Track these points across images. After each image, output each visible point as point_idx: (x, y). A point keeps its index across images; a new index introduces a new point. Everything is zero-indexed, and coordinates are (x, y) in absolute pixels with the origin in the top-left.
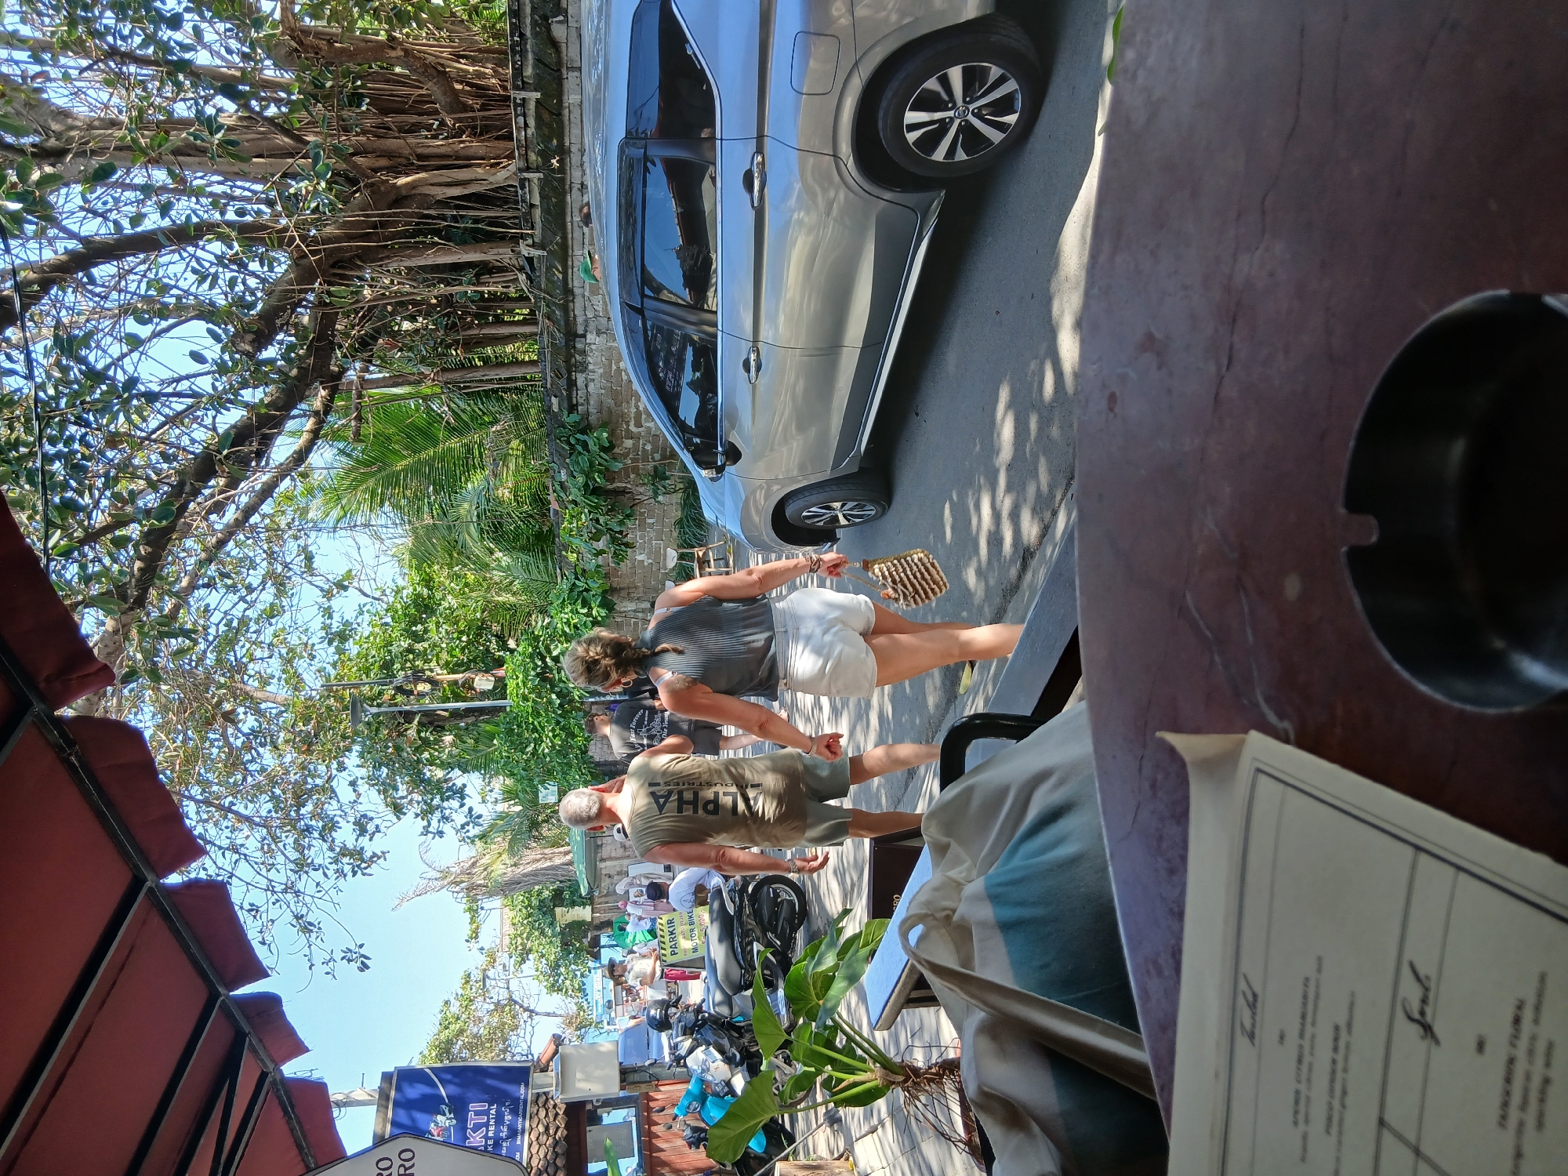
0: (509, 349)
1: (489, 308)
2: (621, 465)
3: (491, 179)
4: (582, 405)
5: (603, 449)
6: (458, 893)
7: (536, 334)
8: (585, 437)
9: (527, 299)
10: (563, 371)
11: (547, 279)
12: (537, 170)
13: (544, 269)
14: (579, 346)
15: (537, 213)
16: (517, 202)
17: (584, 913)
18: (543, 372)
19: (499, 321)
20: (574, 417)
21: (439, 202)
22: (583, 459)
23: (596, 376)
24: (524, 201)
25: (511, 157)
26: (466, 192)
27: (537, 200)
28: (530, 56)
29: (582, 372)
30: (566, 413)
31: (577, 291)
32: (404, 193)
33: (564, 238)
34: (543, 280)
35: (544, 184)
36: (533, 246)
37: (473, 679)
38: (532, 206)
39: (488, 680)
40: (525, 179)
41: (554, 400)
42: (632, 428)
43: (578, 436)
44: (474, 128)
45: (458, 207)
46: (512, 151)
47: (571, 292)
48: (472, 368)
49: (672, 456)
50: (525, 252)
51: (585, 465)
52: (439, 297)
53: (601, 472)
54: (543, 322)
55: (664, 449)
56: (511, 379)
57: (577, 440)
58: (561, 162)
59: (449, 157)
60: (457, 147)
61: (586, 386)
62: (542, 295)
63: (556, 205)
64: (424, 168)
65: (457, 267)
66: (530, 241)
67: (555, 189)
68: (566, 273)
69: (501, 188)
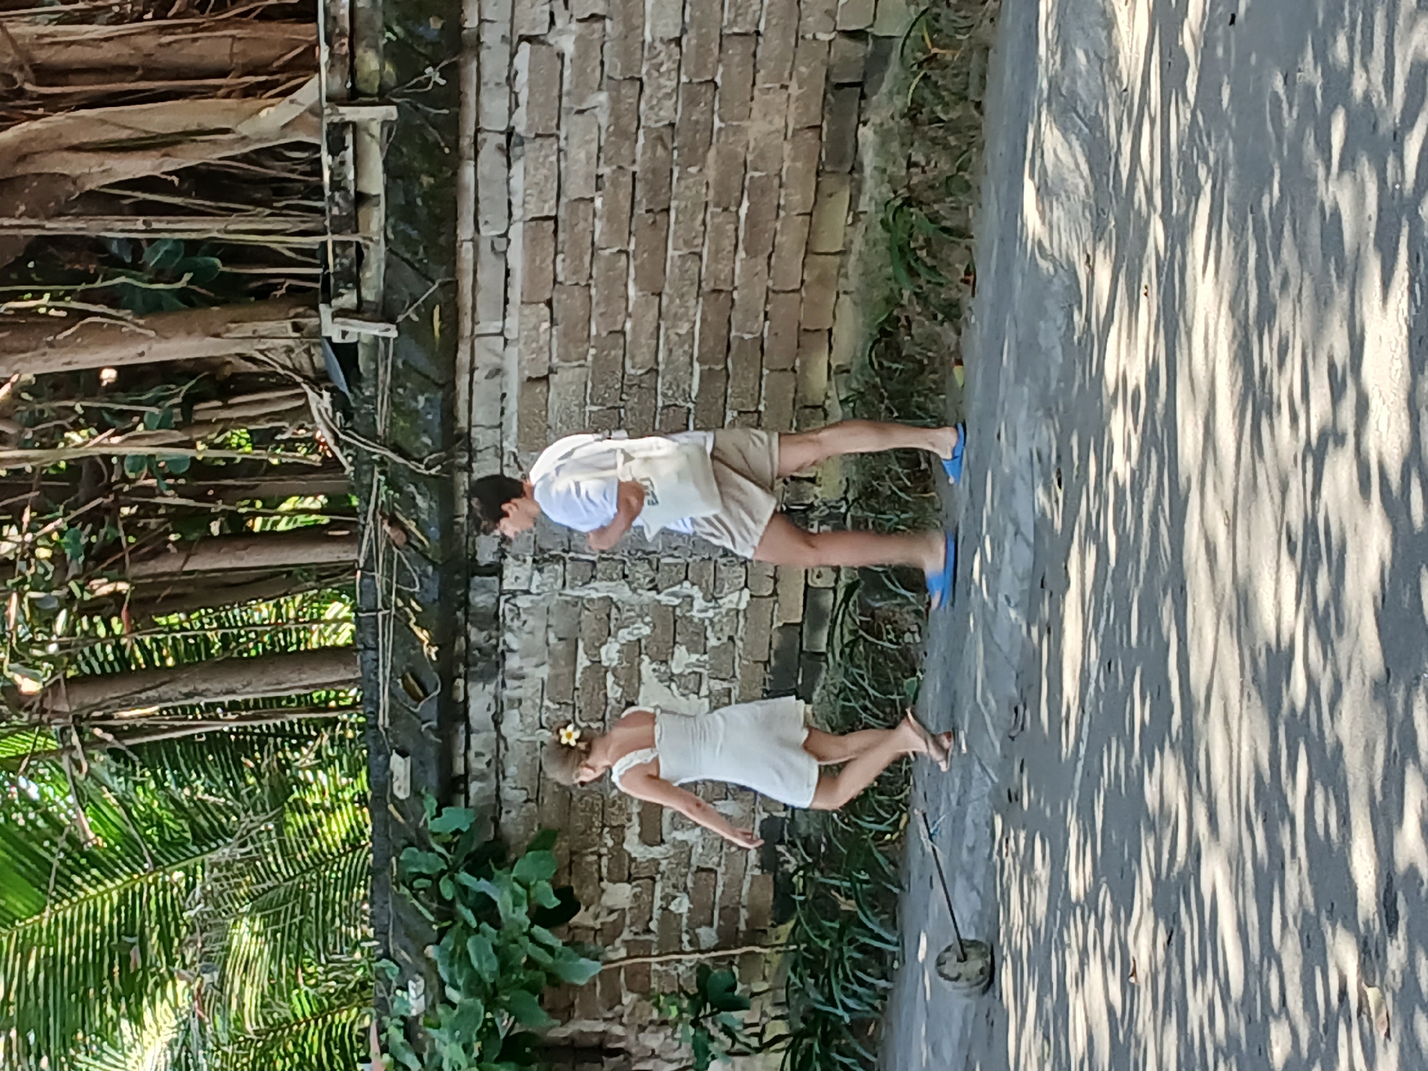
0: (263, 611)
1: (221, 493)
2: (596, 968)
3: (244, 129)
4: (482, 777)
5: (540, 916)
7: (351, 568)
8: (482, 885)
9: (332, 465)
10: (432, 678)
11: (395, 406)
12: (382, 97)
13: (386, 378)
14: (480, 600)
15: (375, 220)
16: (317, 192)
18: (367, 684)
19: (238, 533)
20: (456, 818)
21: (90, 196)
22: (477, 945)
23: (527, 690)
24: (336, 185)
25: (306, 65)
26: (172, 164)
27: (375, 182)
29: (486, 677)
30: (431, 802)
31: (482, 438)
33: (452, 287)
34: (383, 410)
35: (396, 138)
36: (359, 311)
38: (361, 198)
40: (345, 125)
41: (399, 765)
42: (633, 845)
43: (464, 877)
45: (141, 209)
46: (312, 48)
47: (465, 441)
48: (153, 672)
49: (755, 935)
50: (333, 330)
51: (487, 967)
52: (75, 467)
53: (532, 988)
54: (376, 530)
55: (730, 913)
56: (271, 705)
57: (464, 890)
58: (452, 73)
59: (125, 70)
60: (149, 43)
61: (497, 720)
62: (380, 452)
63: (428, 196)
64: (53, 104)
65: (132, 377)
66: (348, 299)
67: (430, 150)
68: (451, 386)
69: (274, 153)
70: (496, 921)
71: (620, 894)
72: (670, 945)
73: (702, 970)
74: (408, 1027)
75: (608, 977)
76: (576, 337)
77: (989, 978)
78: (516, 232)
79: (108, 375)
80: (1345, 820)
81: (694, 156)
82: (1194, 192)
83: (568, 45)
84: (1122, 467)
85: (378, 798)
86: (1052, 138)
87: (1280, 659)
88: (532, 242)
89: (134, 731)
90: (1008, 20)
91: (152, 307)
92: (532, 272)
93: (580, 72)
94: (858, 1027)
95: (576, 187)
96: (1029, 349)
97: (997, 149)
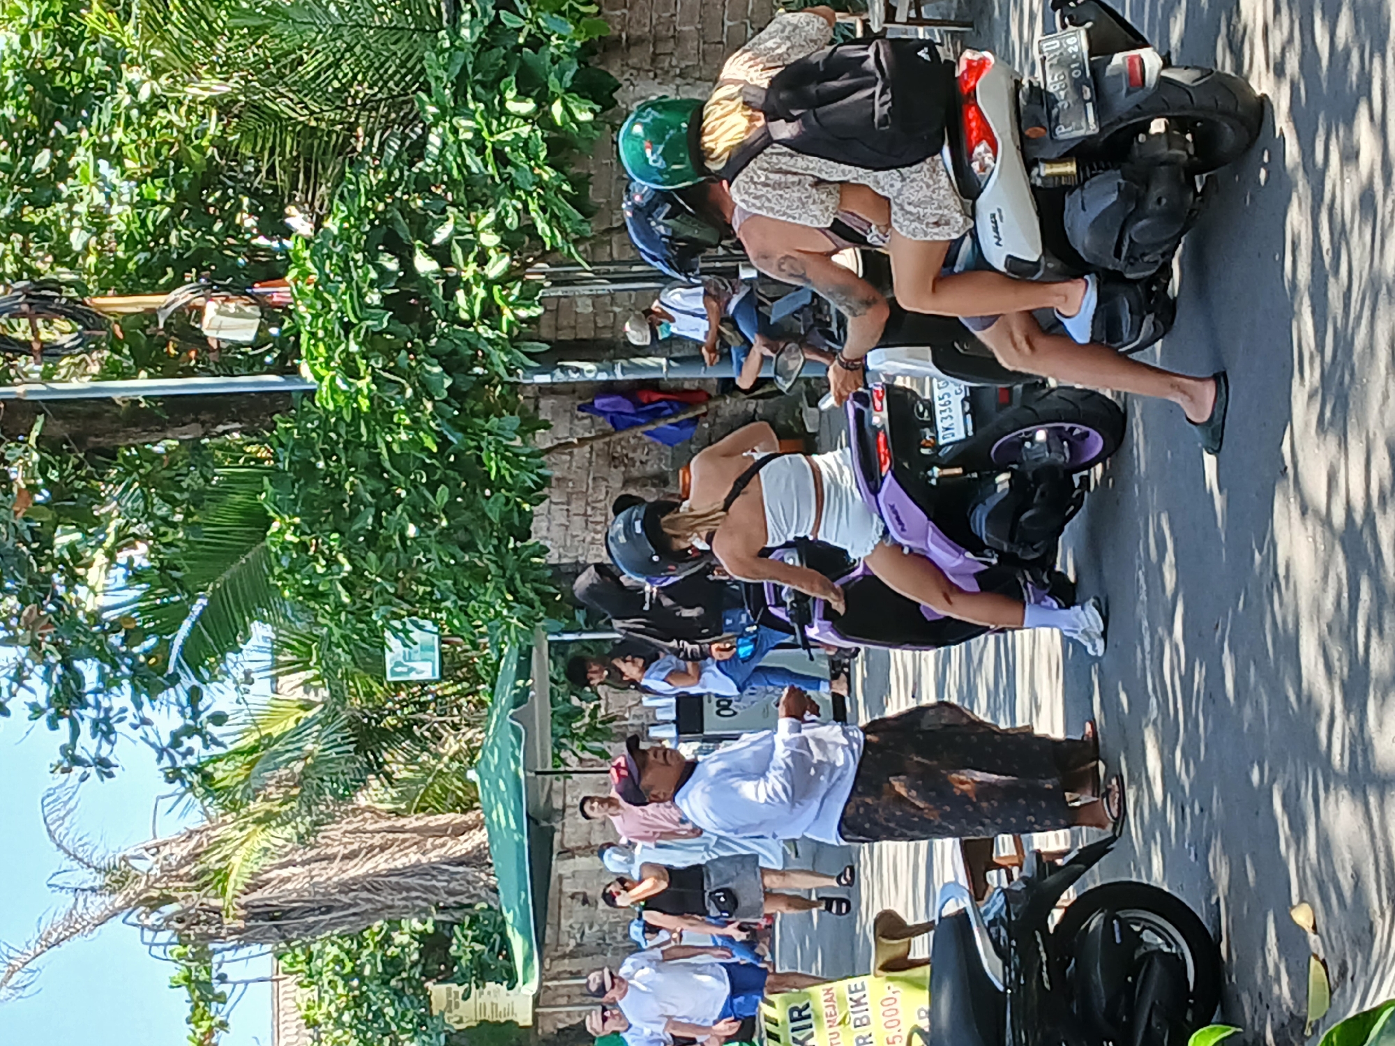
6: (156, 929)
17: (513, 1002)
37: (200, 311)
39: (240, 314)
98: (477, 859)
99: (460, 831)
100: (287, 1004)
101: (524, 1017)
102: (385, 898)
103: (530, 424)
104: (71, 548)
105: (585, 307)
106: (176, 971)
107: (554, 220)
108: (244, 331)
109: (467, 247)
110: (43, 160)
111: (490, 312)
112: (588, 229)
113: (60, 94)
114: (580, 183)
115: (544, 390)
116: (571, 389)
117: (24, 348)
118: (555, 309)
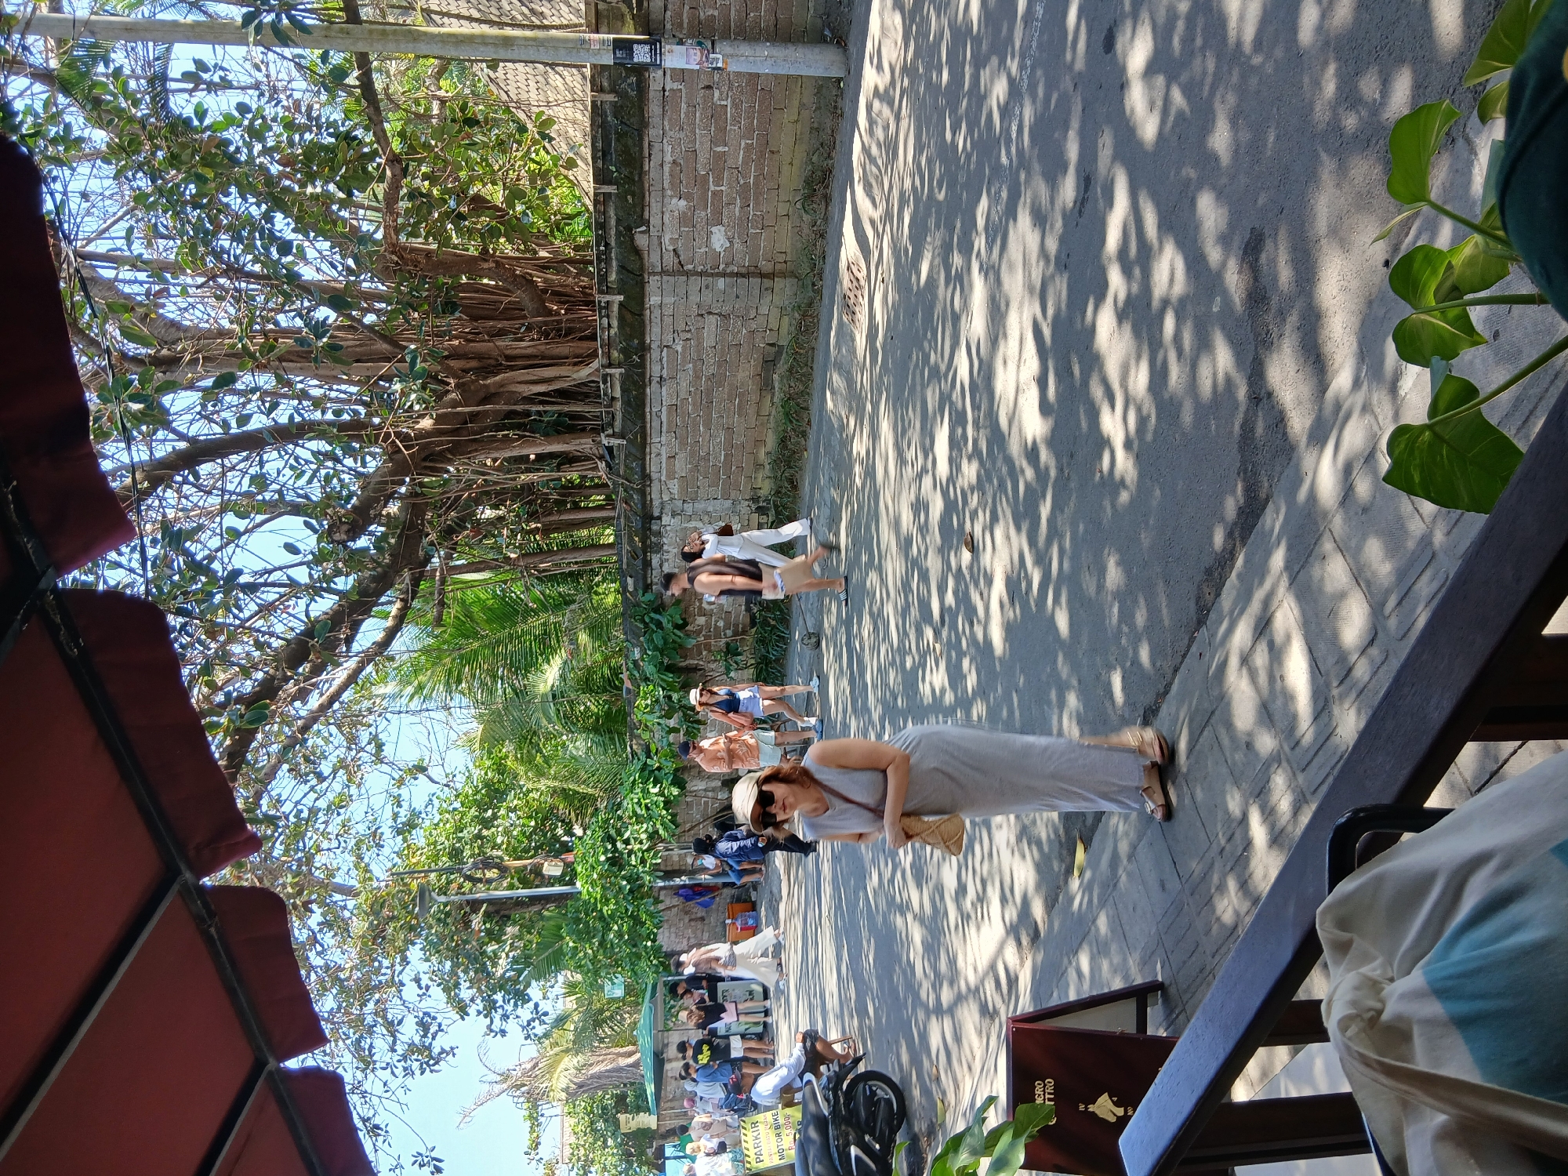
0: (585, 532)
1: (570, 494)
2: (694, 642)
3: (575, 376)
6: (519, 1097)
7: (613, 518)
8: (657, 617)
9: (606, 485)
10: (640, 553)
11: (626, 466)
12: (619, 366)
13: (623, 457)
14: (654, 528)
15: (618, 405)
16: (598, 397)
17: (649, 1121)
18: (619, 554)
19: (576, 507)
20: (649, 597)
21: (524, 398)
22: (657, 636)
23: (670, 556)
24: (605, 395)
25: (594, 355)
26: (551, 388)
27: (618, 394)
28: (614, 263)
29: (657, 552)
30: (640, 592)
31: (654, 476)
32: (493, 390)
33: (644, 428)
34: (622, 468)
35: (625, 379)
36: (613, 435)
37: (542, 865)
38: (613, 399)
39: (556, 865)
40: (607, 375)
41: (630, 581)
43: (652, 615)
44: (560, 330)
45: (543, 403)
46: (596, 350)
47: (649, 477)
48: (550, 552)
49: (744, 632)
50: (605, 442)
51: (660, 643)
52: (523, 486)
53: (674, 649)
54: (621, 506)
55: (736, 625)
56: (588, 562)
57: (652, 619)
58: (642, 358)
59: (535, 357)
60: (543, 348)
61: (661, 566)
62: (621, 481)
63: (635, 397)
64: (512, 368)
65: (540, 457)
66: (610, 431)
67: (635, 383)
68: (644, 459)
69: (583, 384)
70: (662, 628)
71: (701, 620)
72: (717, 636)
73: (728, 644)
74: (635, 662)
75: (698, 646)
76: (683, 444)
77: (818, 644)
78: (664, 409)
79: (532, 457)
80: (929, 591)
81: (720, 384)
82: (881, 394)
83: (679, 348)
84: (858, 481)
85: (623, 590)
86: (836, 377)
87: (908, 541)
88: (669, 413)
89: (545, 571)
90: (821, 339)
91: (546, 435)
92: (669, 422)
93: (684, 357)
94: (777, 660)
95: (683, 395)
96: (828, 446)
97: (818, 381)
98: (636, 1065)
99: (630, 1054)
100: (566, 1125)
101: (654, 1127)
102: (603, 1081)
103: (657, 901)
104: (494, 952)
105: (676, 858)
106: (527, 1113)
107: (666, 829)
108: (557, 871)
109: (635, 839)
110: (490, 812)
111: (643, 861)
112: (677, 832)
113: (497, 791)
114: (674, 815)
115: (662, 888)
116: (671, 887)
117: (480, 880)
118: (665, 860)
